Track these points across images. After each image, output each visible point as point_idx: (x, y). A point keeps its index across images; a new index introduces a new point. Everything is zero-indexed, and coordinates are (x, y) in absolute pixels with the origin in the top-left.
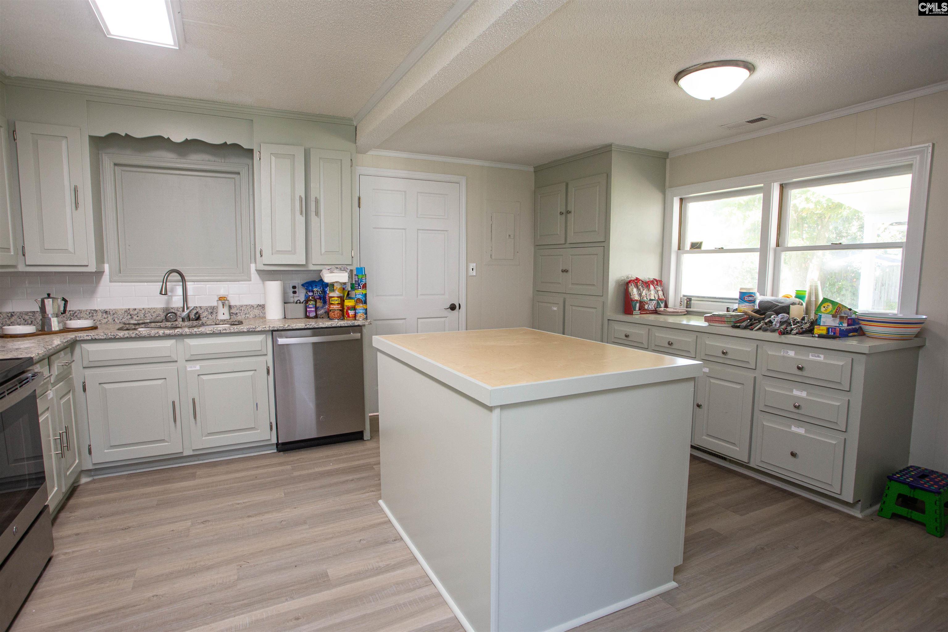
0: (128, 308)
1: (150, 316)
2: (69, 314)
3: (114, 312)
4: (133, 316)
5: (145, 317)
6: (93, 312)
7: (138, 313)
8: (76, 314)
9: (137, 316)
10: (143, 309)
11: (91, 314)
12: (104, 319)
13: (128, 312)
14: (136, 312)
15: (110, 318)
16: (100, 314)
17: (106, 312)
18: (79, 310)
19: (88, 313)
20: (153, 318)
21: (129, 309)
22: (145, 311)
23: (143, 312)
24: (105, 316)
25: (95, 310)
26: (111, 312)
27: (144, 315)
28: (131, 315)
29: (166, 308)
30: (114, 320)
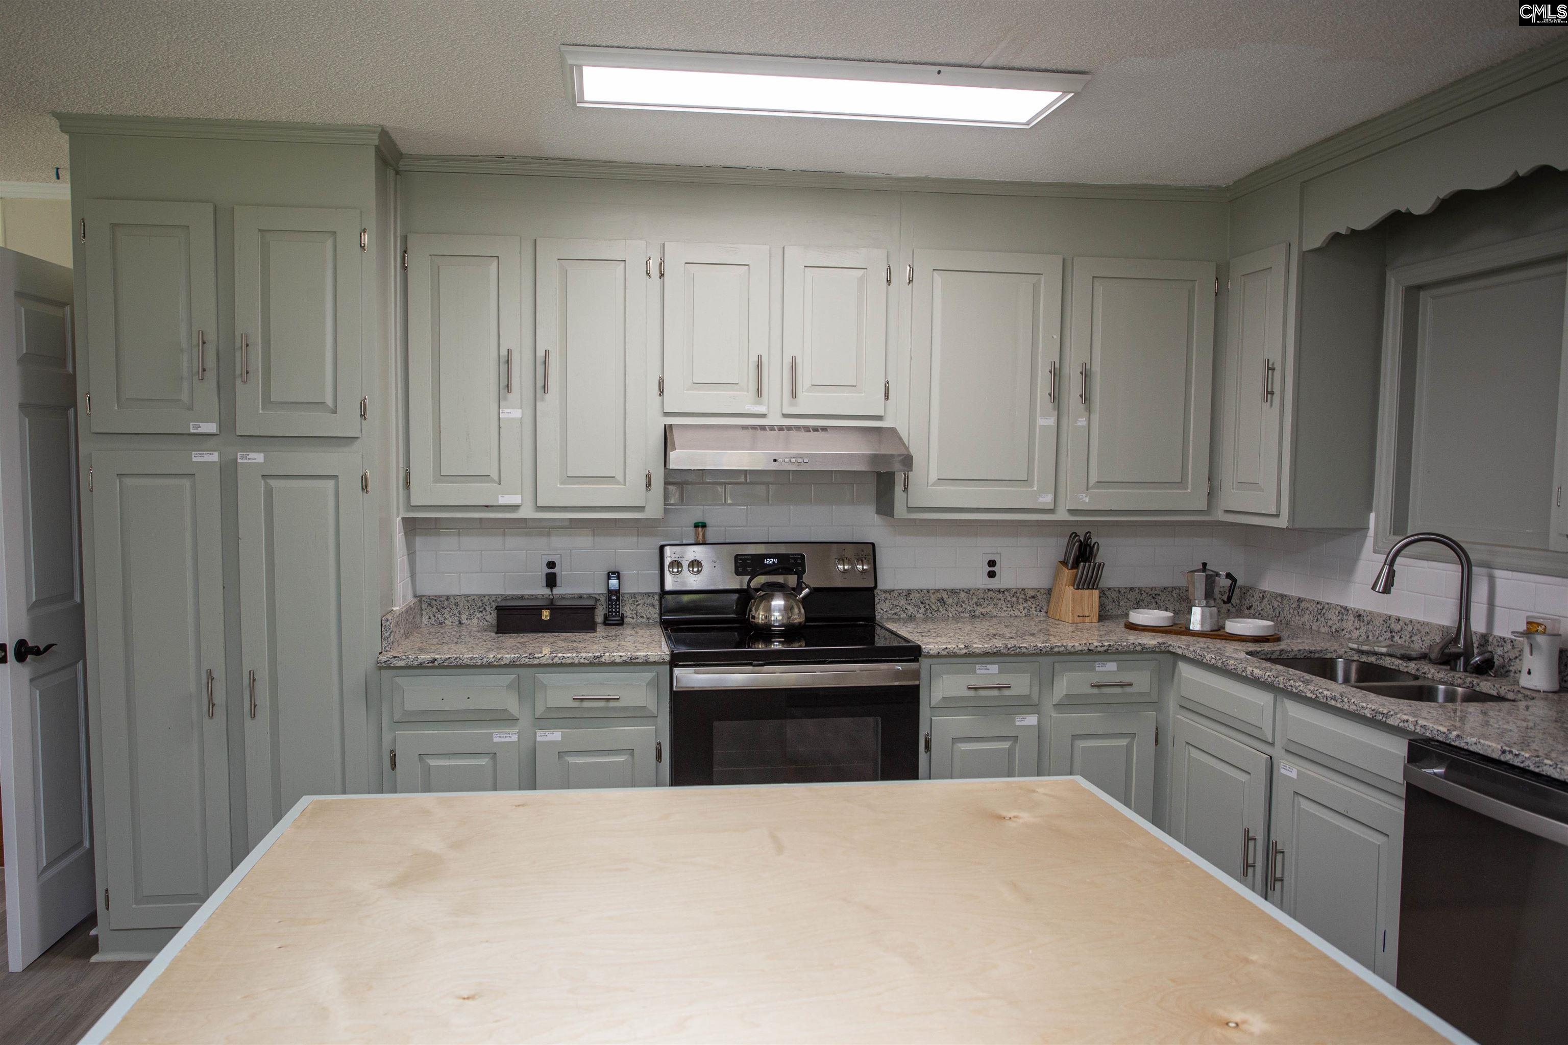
0: (1390, 613)
1: (1420, 641)
2: (1316, 610)
3: (1369, 618)
4: (1393, 634)
5: (1412, 642)
6: (1343, 611)
7: (1402, 629)
8: (1324, 611)
9: (1401, 637)
10: (1411, 621)
11: (1341, 615)
12: (1355, 631)
13: (1389, 622)
14: (1399, 627)
15: (1363, 629)
16: (1351, 617)
17: (1359, 616)
18: (1328, 604)
19: (1337, 612)
20: (1423, 647)
21: (1390, 617)
22: (1413, 628)
23: (1410, 628)
24: (1357, 624)
25: (1346, 609)
26: (1365, 618)
27: (1411, 637)
28: (1391, 632)
29: (1447, 627)
30: (1368, 637)
